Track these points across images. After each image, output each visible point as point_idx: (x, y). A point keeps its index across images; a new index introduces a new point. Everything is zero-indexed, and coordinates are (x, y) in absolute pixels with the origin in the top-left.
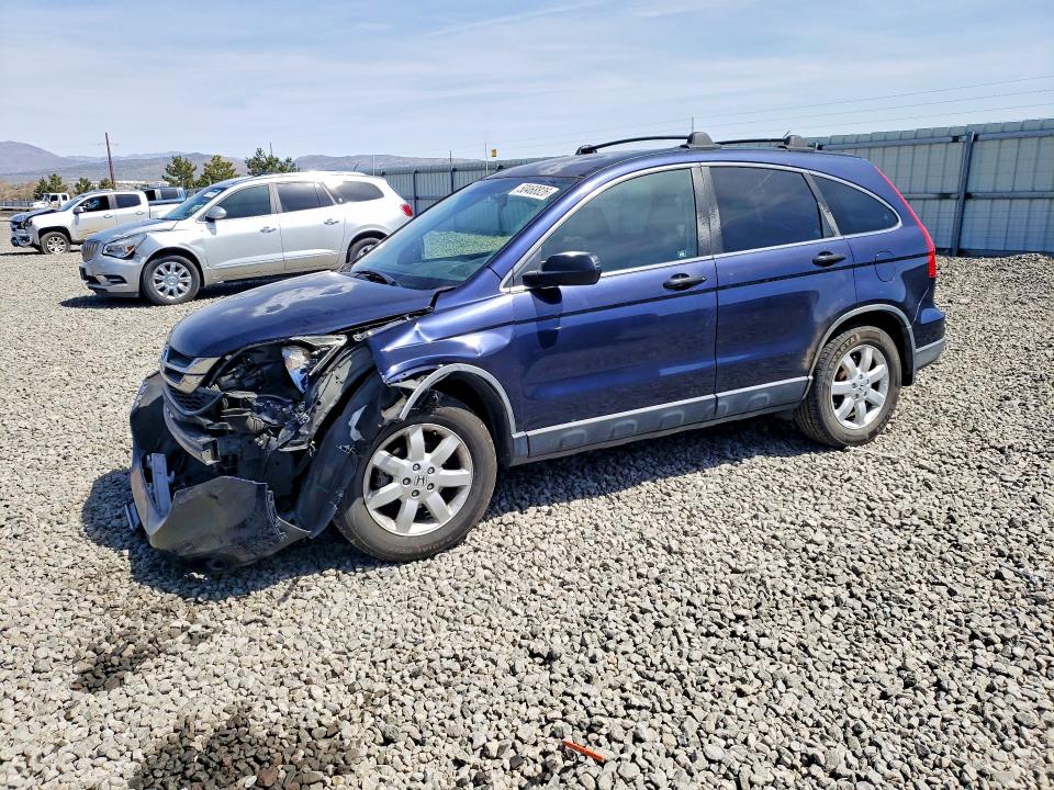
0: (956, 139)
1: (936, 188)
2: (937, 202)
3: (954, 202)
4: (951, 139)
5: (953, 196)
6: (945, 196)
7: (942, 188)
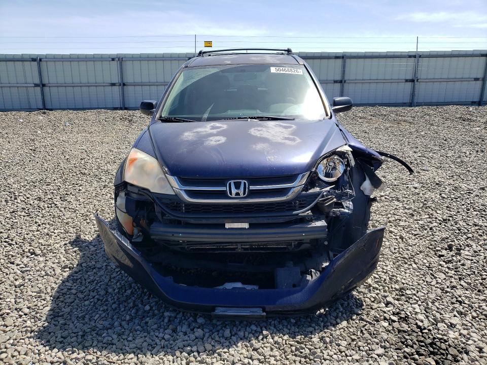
0: (113, 60)
1: (108, 80)
2: (110, 87)
3: (118, 87)
4: (111, 60)
5: (117, 84)
6: (113, 85)
7: (111, 81)
